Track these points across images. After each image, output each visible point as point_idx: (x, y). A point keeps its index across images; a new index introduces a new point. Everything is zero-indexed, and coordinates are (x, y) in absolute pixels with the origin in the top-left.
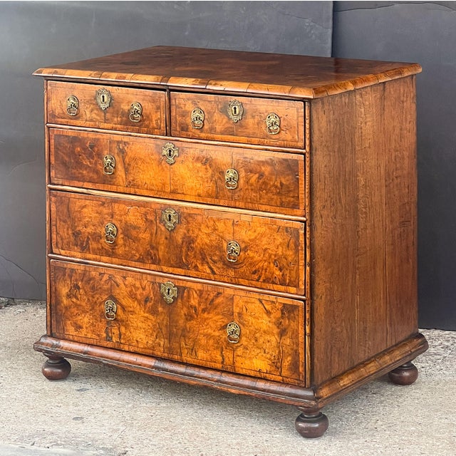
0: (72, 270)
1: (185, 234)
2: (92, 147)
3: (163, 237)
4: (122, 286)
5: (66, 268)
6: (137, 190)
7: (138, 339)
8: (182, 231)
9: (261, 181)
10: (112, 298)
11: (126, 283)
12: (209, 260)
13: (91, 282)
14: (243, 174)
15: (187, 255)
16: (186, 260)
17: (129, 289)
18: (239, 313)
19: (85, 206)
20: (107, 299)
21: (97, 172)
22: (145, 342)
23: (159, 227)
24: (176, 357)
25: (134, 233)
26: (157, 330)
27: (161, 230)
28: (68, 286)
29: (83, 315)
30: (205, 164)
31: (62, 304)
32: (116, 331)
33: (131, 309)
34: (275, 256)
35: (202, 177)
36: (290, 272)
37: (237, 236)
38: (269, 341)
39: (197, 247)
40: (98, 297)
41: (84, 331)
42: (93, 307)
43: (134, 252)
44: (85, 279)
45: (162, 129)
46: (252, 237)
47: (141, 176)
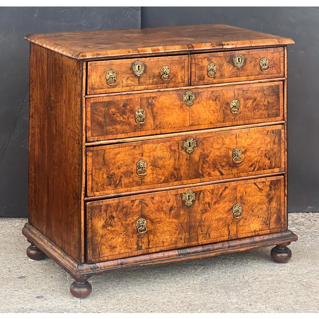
0: (108, 206)
1: (201, 153)
2: (125, 106)
3: (185, 159)
4: (151, 205)
5: (101, 206)
6: (162, 130)
7: (164, 240)
8: (198, 151)
9: (254, 104)
10: (143, 216)
11: (154, 201)
12: (219, 166)
13: (125, 209)
14: (242, 102)
15: (203, 167)
16: (201, 170)
17: (156, 206)
18: (241, 197)
19: (119, 153)
20: (138, 219)
21: (129, 124)
22: (169, 240)
23: (181, 153)
24: (194, 243)
25: (160, 163)
26: (181, 228)
27: (183, 155)
28: (104, 219)
29: (117, 237)
30: (215, 100)
31: (98, 235)
32: (145, 240)
33: (158, 220)
34: (266, 151)
35: (213, 110)
36: (275, 159)
37: (239, 145)
38: (261, 209)
39: (210, 160)
40: (130, 220)
41: (118, 250)
42: (126, 229)
43: (160, 177)
44: (119, 209)
45: (186, 82)
46: (250, 143)
47: (166, 119)
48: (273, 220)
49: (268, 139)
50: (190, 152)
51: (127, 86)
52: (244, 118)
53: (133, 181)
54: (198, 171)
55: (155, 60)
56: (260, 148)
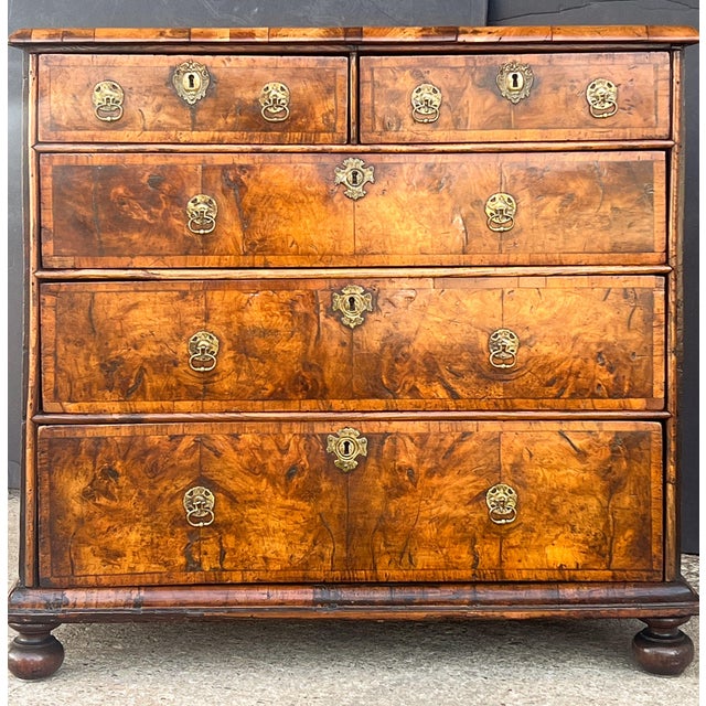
0: (98, 441)
1: (388, 331)
2: (154, 182)
3: (336, 342)
4: (231, 455)
5: (80, 439)
6: (270, 258)
7: (269, 554)
8: (380, 325)
9: (567, 209)
10: (204, 481)
11: (240, 446)
12: (445, 373)
13: (149, 457)
14: (526, 200)
15: (393, 370)
16: (388, 378)
17: (244, 459)
18: (513, 465)
19: (136, 306)
20: (188, 487)
21: (169, 233)
22: (285, 556)
23: (326, 325)
24: (361, 575)
25: (261, 344)
26: (318, 529)
27: (330, 330)
28: (85, 474)
29: (126, 529)
30: (437, 189)
31: (70, 515)
32: (211, 547)
33: (252, 497)
34: (599, 345)
35: (430, 217)
36: (632, 372)
37: (511, 319)
38: (582, 509)
39: (415, 351)
40: (166, 486)
41: (126, 563)
42: (153, 510)
43: (262, 382)
44: (132, 453)
45: (339, 131)
46: (545, 318)
47: (282, 230)
48: (623, 542)
49: (609, 313)
51: (158, 128)
52: (532, 246)
53: (179, 384)
54: (378, 379)
55: (244, 64)
56: (579, 334)
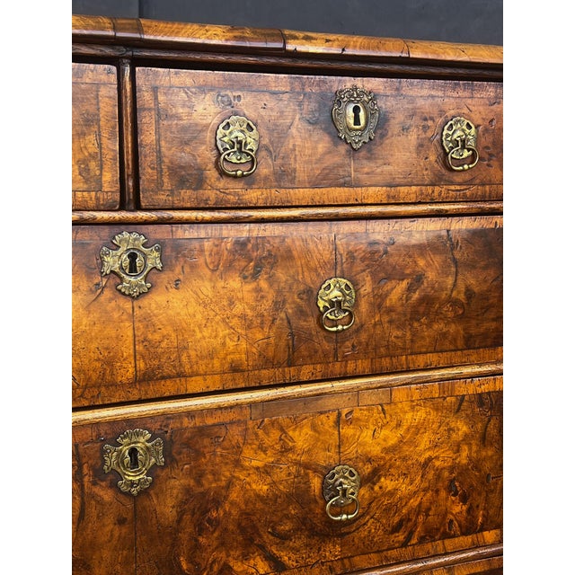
1: (188, 490)
3: (109, 522)
8: (177, 483)
12: (267, 538)
14: (367, 287)
15: (197, 547)
16: (190, 560)
23: (93, 496)
27: (100, 503)
30: (254, 277)
34: (452, 469)
35: (243, 317)
36: (487, 500)
37: (351, 451)
39: (228, 515)
45: (106, 188)
46: (392, 441)
49: (463, 428)
50: (134, 491)
52: (376, 348)
56: (430, 459)
